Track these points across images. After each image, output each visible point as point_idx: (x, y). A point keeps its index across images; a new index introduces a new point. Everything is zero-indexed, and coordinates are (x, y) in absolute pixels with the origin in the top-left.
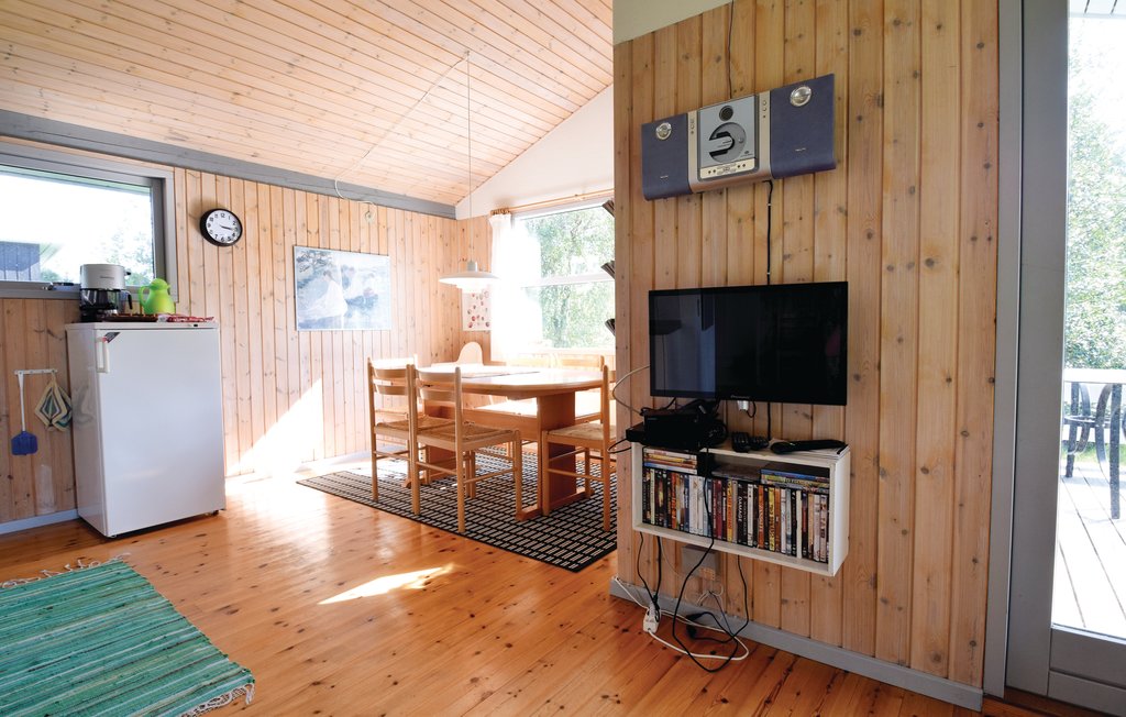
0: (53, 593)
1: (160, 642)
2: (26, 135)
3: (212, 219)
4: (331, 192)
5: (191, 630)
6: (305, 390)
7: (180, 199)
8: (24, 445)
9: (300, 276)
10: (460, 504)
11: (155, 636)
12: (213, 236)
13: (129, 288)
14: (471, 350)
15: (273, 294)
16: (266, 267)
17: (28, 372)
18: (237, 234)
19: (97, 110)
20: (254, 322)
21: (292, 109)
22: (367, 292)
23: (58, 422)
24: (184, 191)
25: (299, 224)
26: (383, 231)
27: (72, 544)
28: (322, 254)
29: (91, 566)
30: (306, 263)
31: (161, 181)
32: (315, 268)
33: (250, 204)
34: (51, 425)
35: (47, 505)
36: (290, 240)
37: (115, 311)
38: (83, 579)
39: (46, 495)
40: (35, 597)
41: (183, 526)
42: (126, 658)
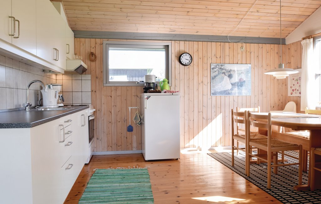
0: (127, 173)
1: (141, 197)
2: (133, 38)
3: (182, 57)
4: (226, 41)
5: (151, 196)
6: (214, 119)
7: (173, 51)
8: (130, 129)
9: (213, 75)
10: (268, 176)
11: (141, 194)
12: (183, 63)
13: (157, 82)
14: (291, 105)
15: (202, 82)
16: (201, 72)
17: (132, 108)
18: (191, 61)
19: (150, 27)
20: (196, 93)
21: (208, 12)
22: (240, 80)
23: (138, 123)
24: (175, 48)
25: (213, 55)
26: (248, 54)
27: (138, 160)
28: (222, 66)
29: (139, 168)
30: (215, 70)
31: (168, 46)
32: (219, 71)
33: (195, 49)
34: (136, 124)
35: (135, 147)
36: (209, 61)
37: (153, 90)
38: (136, 171)
39: (135, 145)
40: (123, 173)
41: (166, 161)
42: (131, 198)
